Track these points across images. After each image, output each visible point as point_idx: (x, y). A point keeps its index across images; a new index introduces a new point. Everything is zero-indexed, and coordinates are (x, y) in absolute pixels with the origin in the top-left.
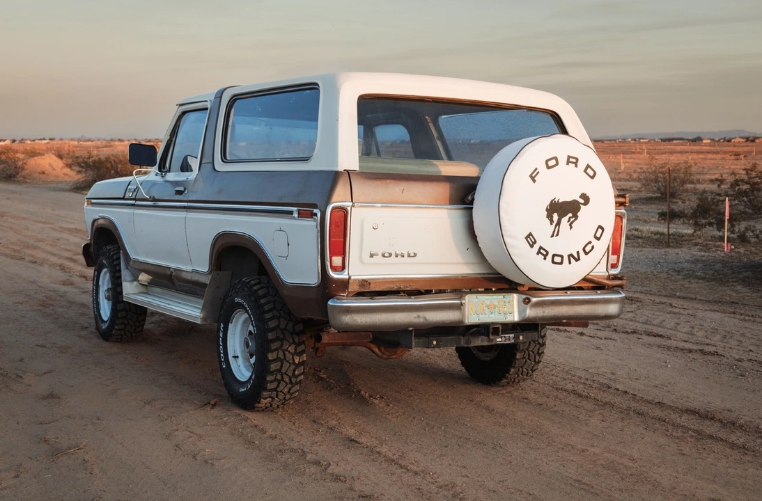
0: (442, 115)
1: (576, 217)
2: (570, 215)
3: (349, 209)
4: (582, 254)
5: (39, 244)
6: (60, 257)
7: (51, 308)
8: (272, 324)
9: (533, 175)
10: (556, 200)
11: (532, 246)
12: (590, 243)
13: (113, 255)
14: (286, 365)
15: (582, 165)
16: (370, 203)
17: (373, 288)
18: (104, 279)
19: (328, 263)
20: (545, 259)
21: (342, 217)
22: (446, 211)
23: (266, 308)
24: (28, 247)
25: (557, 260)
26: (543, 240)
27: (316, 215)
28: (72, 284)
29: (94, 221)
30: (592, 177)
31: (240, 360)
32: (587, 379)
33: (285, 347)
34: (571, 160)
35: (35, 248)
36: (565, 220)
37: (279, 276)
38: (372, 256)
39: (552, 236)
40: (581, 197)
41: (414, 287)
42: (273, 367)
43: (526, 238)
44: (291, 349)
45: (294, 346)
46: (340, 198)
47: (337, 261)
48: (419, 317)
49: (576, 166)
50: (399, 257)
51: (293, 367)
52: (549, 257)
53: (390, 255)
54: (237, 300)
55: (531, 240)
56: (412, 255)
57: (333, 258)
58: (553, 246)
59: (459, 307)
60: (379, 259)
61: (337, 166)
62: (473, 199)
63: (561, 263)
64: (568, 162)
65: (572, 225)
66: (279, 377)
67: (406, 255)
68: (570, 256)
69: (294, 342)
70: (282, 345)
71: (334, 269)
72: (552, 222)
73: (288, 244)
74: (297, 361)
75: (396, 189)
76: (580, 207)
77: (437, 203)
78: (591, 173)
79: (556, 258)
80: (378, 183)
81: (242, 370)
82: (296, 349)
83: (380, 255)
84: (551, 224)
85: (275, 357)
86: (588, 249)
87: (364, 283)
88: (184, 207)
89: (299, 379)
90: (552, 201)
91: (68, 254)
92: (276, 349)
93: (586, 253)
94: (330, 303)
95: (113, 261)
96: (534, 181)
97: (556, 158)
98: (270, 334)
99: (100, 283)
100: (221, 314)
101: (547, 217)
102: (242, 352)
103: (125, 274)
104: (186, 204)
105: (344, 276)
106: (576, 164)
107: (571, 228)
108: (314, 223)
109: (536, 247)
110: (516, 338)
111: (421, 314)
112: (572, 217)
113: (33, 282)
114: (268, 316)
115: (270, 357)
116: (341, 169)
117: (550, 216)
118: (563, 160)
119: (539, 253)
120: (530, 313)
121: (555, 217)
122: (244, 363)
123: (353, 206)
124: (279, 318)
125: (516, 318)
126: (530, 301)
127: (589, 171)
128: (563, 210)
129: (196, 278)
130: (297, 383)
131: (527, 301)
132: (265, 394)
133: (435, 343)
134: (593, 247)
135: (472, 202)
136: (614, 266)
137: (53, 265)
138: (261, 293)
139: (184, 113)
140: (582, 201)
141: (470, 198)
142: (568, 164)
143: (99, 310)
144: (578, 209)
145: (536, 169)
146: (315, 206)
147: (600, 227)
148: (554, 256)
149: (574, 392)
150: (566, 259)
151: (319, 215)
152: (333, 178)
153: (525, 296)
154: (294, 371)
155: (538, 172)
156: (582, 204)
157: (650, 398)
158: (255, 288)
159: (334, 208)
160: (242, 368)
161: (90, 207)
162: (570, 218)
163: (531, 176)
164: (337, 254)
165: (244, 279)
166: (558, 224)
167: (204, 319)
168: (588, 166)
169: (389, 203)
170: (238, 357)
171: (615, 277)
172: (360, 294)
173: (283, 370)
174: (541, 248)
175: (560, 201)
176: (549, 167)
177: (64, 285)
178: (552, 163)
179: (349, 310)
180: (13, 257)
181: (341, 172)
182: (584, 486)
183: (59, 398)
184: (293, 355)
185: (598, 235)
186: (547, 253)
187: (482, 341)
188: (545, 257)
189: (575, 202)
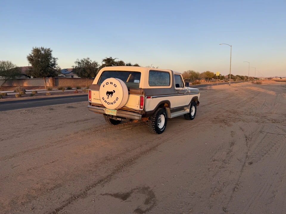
4: (113, 103)
10: (108, 91)
15: (113, 84)
25: (108, 103)
30: (116, 87)
36: (110, 95)
38: (94, 99)
43: (102, 98)
48: (98, 111)
52: (107, 103)
53: (96, 99)
58: (108, 101)
59: (104, 110)
64: (111, 83)
67: (99, 100)
68: (111, 103)
72: (107, 95)
78: (115, 86)
96: (104, 87)
106: (112, 84)
109: (104, 100)
110: (121, 120)
117: (107, 94)
118: (109, 83)
120: (117, 114)
121: (108, 94)
127: (115, 85)
134: (116, 102)
144: (113, 93)
150: (110, 103)
166: (109, 96)
168: (115, 84)
172: (93, 105)
178: (107, 83)
179: (89, 108)
188: (106, 102)
189: (112, 92)
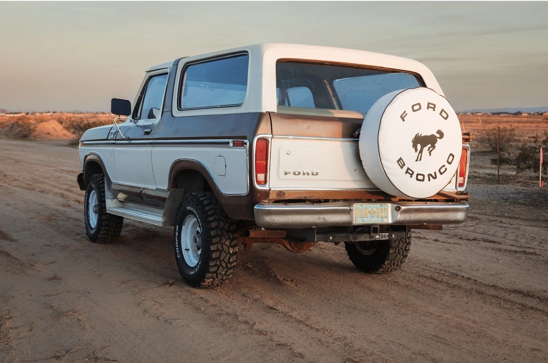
0: (336, 79)
1: (434, 147)
2: (430, 145)
3: (270, 139)
4: (438, 174)
5: (46, 180)
6: (61, 189)
7: (55, 221)
8: (213, 225)
9: (403, 116)
10: (420, 134)
11: (402, 168)
12: (444, 166)
13: (99, 181)
14: (223, 254)
15: (438, 110)
16: (285, 135)
17: (287, 197)
18: (92, 198)
19: (255, 178)
20: (411, 177)
21: (264, 145)
22: (340, 142)
23: (210, 213)
24: (38, 182)
25: (420, 178)
26: (410, 163)
27: (246, 144)
28: (69, 206)
29: (86, 157)
30: (446, 119)
31: (190, 252)
32: (441, 270)
33: (223, 241)
34: (430, 105)
35: (43, 183)
36: (426, 149)
37: (219, 190)
38: (286, 174)
39: (417, 160)
40: (437, 133)
41: (316, 197)
42: (214, 255)
43: (398, 161)
44: (227, 243)
45: (229, 241)
46: (263, 131)
47: (261, 177)
48: (320, 218)
49: (434, 110)
50: (306, 175)
51: (228, 256)
52: (414, 176)
53: (299, 173)
54: (188, 208)
55: (401, 162)
56: (315, 174)
57: (258, 175)
58: (417, 168)
59: (349, 212)
60: (291, 176)
61: (261, 109)
62: (359, 134)
63: (423, 180)
65: (431, 153)
66: (218, 263)
67: (311, 174)
68: (430, 175)
69: (229, 238)
70: (221, 240)
71: (259, 183)
72: (416, 150)
73: (226, 166)
74: (231, 252)
75: (303, 126)
76: (437, 140)
77: (333, 136)
78: (445, 116)
79: (419, 176)
80: (290, 121)
81: (192, 259)
82: (230, 243)
83: (292, 173)
84: (416, 152)
85: (216, 248)
86: (442, 170)
87: (280, 193)
88: (151, 143)
89: (232, 265)
90: (417, 135)
91: (66, 187)
92: (216, 243)
93: (441, 174)
94: (256, 207)
95: (99, 185)
96: (404, 120)
97: (419, 104)
98: (212, 232)
99: (90, 201)
100: (177, 219)
101: (413, 146)
102: (192, 246)
103: (108, 194)
104: (152, 141)
105: (266, 188)
106: (434, 109)
107: (430, 155)
108: (245, 150)
109: (405, 168)
110: (390, 236)
111: (322, 216)
112: (431, 147)
113: (42, 205)
114: (211, 219)
115: (212, 248)
116: (264, 111)
117: (415, 146)
118: (424, 106)
119: (407, 172)
120: (400, 217)
121: (419, 146)
122: (193, 254)
123: (272, 137)
124: (218, 221)
125: (390, 221)
126: (400, 208)
127: (443, 114)
128: (424, 142)
129: (158, 194)
130: (231, 268)
131: (398, 209)
132: (208, 275)
133: (331, 238)
134: (446, 169)
135: (358, 137)
136: (461, 185)
137: (56, 194)
138: (205, 202)
139: (151, 77)
140: (438, 136)
141: (357, 133)
142: (428, 108)
143: (89, 221)
144: (436, 141)
145: (405, 112)
146: (245, 138)
147: (451, 155)
148: (418, 175)
149: (431, 278)
150: (426, 177)
151: (248, 144)
152: (259, 117)
153: (396, 205)
154: (229, 259)
155: (406, 114)
156: (438, 138)
157: (487, 283)
158: (201, 199)
159: (259, 139)
160: (192, 258)
161: (83, 148)
162: (429, 148)
163: (401, 117)
164: (261, 172)
165: (193, 193)
166: (421, 152)
167: (164, 223)
168: (443, 110)
169: (299, 135)
170: (188, 250)
171: (462, 193)
172: (277, 202)
173: (222, 258)
174: (408, 169)
175: (422, 135)
176: (414, 111)
177: (63, 206)
178: (416, 107)
179: (270, 213)
180: (27, 189)
181: (264, 113)
182: (440, 340)
183: (60, 279)
184: (229, 247)
185: (450, 161)
186: (413, 172)
187: (365, 237)
188: (411, 175)
189: (433, 136)
